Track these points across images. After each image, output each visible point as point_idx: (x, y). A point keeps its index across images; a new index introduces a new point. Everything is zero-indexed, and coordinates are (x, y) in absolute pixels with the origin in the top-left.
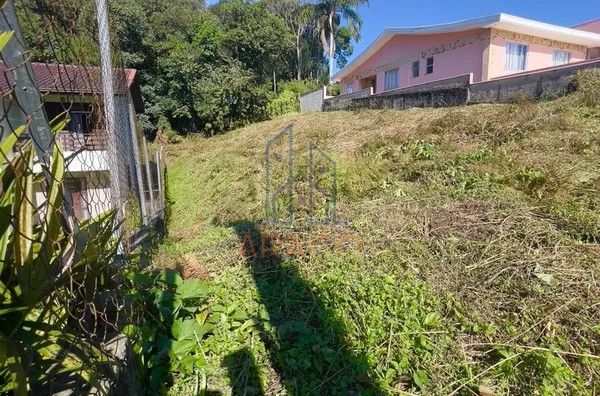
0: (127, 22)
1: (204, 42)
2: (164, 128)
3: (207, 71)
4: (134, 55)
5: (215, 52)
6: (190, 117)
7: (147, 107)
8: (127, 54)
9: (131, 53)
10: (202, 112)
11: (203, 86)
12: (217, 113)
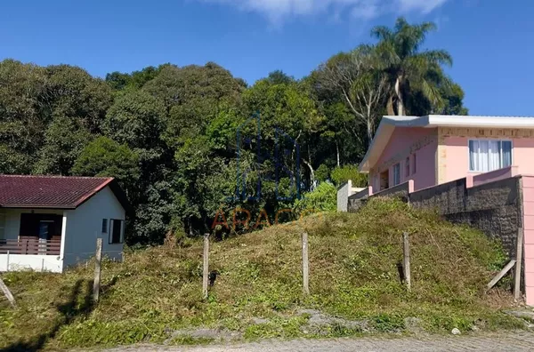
0: (144, 119)
1: (216, 134)
2: (174, 229)
3: (217, 166)
4: (151, 150)
5: (226, 144)
6: (200, 217)
7: (162, 205)
8: (144, 150)
9: (148, 149)
10: (211, 212)
11: (212, 183)
12: (228, 213)
